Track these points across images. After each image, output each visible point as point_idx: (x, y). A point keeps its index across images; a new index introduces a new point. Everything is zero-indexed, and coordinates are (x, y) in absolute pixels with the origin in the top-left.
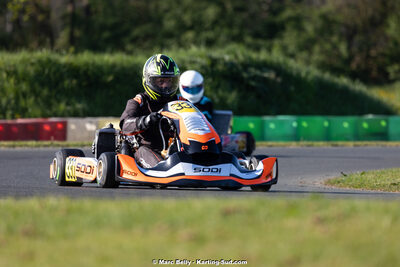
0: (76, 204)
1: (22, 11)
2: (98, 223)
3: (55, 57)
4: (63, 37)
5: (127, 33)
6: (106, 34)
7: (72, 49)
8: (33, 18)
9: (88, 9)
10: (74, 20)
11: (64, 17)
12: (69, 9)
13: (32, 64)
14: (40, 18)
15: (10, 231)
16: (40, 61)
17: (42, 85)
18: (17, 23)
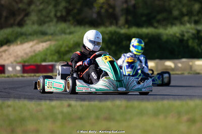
0: (130, 103)
1: (101, 7)
2: (141, 113)
3: (118, 30)
4: (122, 20)
5: (154, 18)
6: (144, 18)
7: (127, 26)
8: (107, 11)
9: (134, 6)
10: (127, 12)
11: (122, 10)
12: (125, 6)
13: (107, 34)
14: (111, 10)
15: (97, 118)
16: (110, 32)
17: (112, 44)
18: (99, 13)
